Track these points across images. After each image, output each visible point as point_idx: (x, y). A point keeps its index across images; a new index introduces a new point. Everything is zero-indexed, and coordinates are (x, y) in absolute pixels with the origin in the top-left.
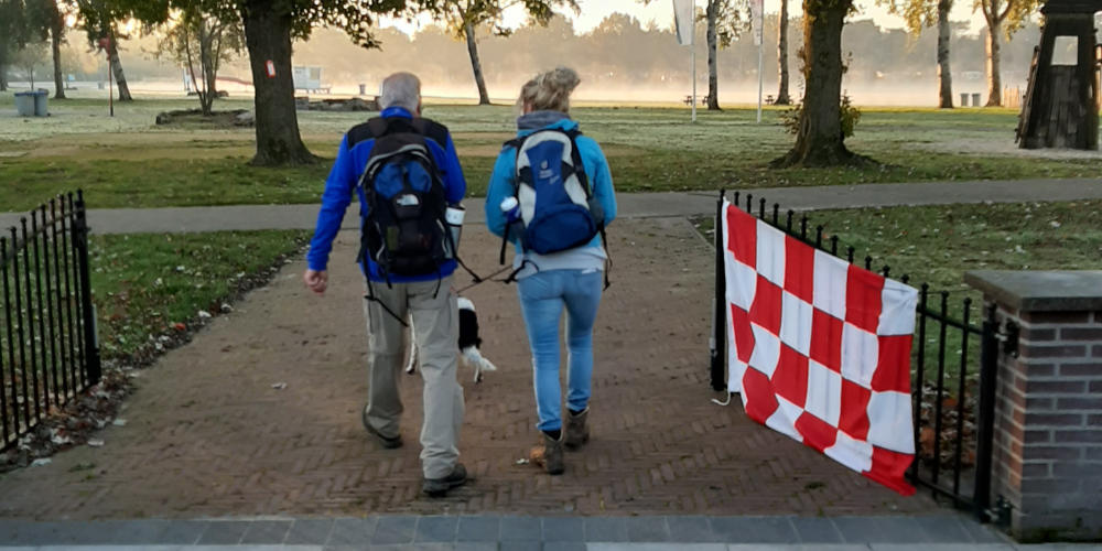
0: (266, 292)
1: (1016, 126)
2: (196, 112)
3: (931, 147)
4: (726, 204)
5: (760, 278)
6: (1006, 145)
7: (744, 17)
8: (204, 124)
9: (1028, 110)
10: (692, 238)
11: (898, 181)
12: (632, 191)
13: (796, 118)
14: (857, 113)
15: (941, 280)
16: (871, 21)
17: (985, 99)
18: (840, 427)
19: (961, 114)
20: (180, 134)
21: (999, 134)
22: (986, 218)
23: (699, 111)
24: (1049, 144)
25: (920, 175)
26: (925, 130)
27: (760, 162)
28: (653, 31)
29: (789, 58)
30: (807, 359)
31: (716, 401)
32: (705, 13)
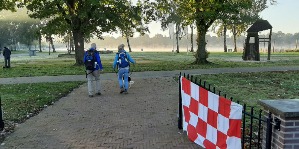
0: (65, 98)
1: (242, 56)
2: (67, 54)
3: (224, 60)
4: (181, 77)
5: (192, 98)
6: (240, 60)
7: (184, 34)
8: (69, 57)
9: (244, 52)
10: (173, 82)
11: (219, 68)
12: (160, 70)
13: (196, 54)
14: (209, 53)
15: (233, 92)
16: (209, 35)
17: (233, 50)
18: (217, 145)
19: (229, 53)
20: (63, 59)
21: (238, 57)
22: (240, 76)
23: (175, 53)
24: (249, 59)
25: (223, 66)
26: (222, 57)
27: (188, 64)
28: (166, 37)
29: (193, 42)
30: (206, 123)
31: (179, 133)
32: (176, 33)
